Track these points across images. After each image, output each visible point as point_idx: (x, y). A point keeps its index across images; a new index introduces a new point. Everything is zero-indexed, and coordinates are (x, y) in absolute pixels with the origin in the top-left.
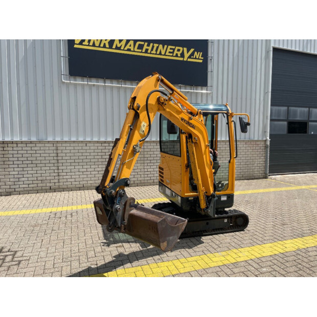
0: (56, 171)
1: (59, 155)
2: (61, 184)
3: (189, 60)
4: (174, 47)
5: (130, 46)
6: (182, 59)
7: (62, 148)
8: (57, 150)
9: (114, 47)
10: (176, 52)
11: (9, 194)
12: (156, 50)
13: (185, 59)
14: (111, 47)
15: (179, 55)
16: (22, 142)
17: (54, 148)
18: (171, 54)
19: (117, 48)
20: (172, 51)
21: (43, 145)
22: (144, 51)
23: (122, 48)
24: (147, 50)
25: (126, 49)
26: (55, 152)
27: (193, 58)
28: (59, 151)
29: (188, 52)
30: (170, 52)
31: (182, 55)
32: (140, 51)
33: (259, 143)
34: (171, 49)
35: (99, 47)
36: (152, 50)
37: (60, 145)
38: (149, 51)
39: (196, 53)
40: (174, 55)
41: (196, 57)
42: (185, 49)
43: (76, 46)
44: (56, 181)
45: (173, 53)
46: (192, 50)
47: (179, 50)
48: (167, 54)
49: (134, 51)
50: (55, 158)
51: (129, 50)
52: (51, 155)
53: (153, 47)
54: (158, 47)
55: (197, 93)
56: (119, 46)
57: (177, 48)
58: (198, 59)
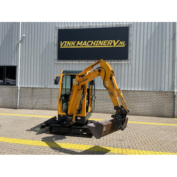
0: (50, 101)
1: (52, 94)
2: (52, 107)
3: (116, 46)
4: (107, 41)
5: (85, 44)
6: (112, 46)
7: (53, 91)
8: (51, 92)
9: (77, 45)
10: (109, 43)
11: (33, 109)
12: (98, 44)
13: (114, 46)
14: (75, 45)
15: (110, 44)
16: (39, 88)
17: (50, 91)
18: (106, 45)
19: (79, 45)
20: (106, 43)
21: (46, 89)
22: (91, 45)
23: (81, 45)
24: (93, 44)
25: (82, 45)
26: (50, 92)
27: (119, 45)
28: (52, 92)
29: (116, 42)
30: (105, 44)
31: (113, 44)
32: (90, 45)
33: (168, 93)
34: (106, 42)
35: (71, 46)
36: (96, 44)
37: (52, 90)
38: (94, 45)
39: (121, 42)
40: (108, 45)
41: (121, 44)
42: (114, 41)
43: (61, 47)
44: (50, 105)
45: (107, 44)
46: (118, 41)
47: (110, 42)
48: (104, 45)
49: (86, 46)
50: (50, 95)
51: (84, 46)
52: (49, 94)
53: (96, 42)
54: (98, 42)
55: (122, 63)
56: (79, 44)
57: (109, 41)
58: (122, 45)
